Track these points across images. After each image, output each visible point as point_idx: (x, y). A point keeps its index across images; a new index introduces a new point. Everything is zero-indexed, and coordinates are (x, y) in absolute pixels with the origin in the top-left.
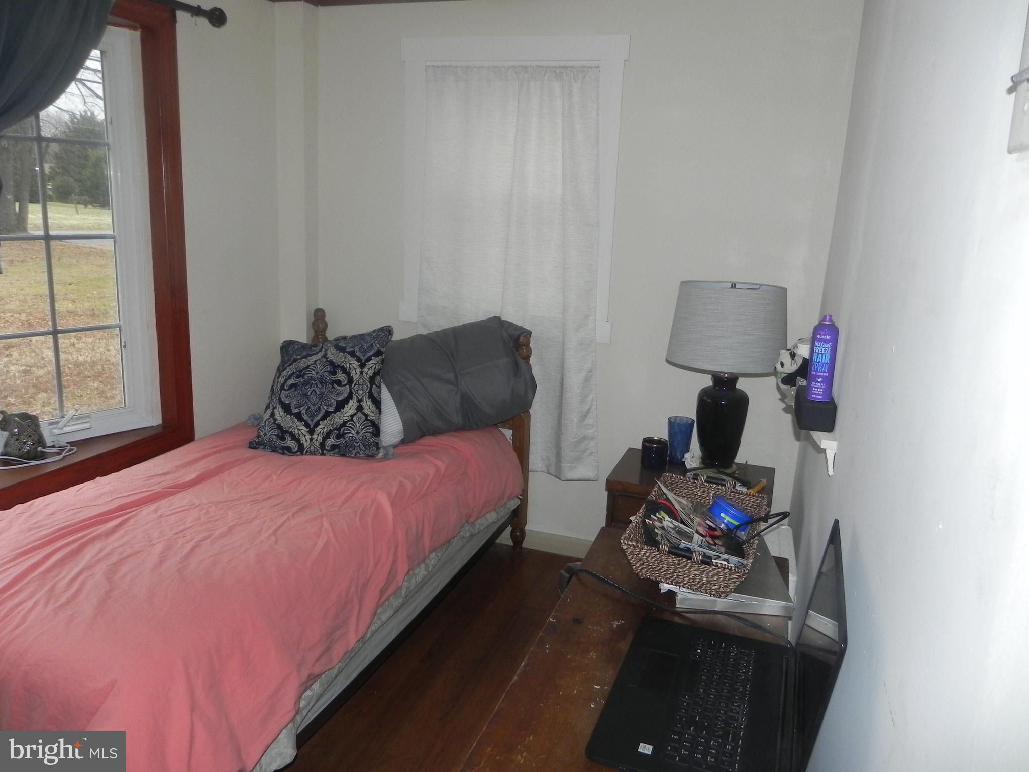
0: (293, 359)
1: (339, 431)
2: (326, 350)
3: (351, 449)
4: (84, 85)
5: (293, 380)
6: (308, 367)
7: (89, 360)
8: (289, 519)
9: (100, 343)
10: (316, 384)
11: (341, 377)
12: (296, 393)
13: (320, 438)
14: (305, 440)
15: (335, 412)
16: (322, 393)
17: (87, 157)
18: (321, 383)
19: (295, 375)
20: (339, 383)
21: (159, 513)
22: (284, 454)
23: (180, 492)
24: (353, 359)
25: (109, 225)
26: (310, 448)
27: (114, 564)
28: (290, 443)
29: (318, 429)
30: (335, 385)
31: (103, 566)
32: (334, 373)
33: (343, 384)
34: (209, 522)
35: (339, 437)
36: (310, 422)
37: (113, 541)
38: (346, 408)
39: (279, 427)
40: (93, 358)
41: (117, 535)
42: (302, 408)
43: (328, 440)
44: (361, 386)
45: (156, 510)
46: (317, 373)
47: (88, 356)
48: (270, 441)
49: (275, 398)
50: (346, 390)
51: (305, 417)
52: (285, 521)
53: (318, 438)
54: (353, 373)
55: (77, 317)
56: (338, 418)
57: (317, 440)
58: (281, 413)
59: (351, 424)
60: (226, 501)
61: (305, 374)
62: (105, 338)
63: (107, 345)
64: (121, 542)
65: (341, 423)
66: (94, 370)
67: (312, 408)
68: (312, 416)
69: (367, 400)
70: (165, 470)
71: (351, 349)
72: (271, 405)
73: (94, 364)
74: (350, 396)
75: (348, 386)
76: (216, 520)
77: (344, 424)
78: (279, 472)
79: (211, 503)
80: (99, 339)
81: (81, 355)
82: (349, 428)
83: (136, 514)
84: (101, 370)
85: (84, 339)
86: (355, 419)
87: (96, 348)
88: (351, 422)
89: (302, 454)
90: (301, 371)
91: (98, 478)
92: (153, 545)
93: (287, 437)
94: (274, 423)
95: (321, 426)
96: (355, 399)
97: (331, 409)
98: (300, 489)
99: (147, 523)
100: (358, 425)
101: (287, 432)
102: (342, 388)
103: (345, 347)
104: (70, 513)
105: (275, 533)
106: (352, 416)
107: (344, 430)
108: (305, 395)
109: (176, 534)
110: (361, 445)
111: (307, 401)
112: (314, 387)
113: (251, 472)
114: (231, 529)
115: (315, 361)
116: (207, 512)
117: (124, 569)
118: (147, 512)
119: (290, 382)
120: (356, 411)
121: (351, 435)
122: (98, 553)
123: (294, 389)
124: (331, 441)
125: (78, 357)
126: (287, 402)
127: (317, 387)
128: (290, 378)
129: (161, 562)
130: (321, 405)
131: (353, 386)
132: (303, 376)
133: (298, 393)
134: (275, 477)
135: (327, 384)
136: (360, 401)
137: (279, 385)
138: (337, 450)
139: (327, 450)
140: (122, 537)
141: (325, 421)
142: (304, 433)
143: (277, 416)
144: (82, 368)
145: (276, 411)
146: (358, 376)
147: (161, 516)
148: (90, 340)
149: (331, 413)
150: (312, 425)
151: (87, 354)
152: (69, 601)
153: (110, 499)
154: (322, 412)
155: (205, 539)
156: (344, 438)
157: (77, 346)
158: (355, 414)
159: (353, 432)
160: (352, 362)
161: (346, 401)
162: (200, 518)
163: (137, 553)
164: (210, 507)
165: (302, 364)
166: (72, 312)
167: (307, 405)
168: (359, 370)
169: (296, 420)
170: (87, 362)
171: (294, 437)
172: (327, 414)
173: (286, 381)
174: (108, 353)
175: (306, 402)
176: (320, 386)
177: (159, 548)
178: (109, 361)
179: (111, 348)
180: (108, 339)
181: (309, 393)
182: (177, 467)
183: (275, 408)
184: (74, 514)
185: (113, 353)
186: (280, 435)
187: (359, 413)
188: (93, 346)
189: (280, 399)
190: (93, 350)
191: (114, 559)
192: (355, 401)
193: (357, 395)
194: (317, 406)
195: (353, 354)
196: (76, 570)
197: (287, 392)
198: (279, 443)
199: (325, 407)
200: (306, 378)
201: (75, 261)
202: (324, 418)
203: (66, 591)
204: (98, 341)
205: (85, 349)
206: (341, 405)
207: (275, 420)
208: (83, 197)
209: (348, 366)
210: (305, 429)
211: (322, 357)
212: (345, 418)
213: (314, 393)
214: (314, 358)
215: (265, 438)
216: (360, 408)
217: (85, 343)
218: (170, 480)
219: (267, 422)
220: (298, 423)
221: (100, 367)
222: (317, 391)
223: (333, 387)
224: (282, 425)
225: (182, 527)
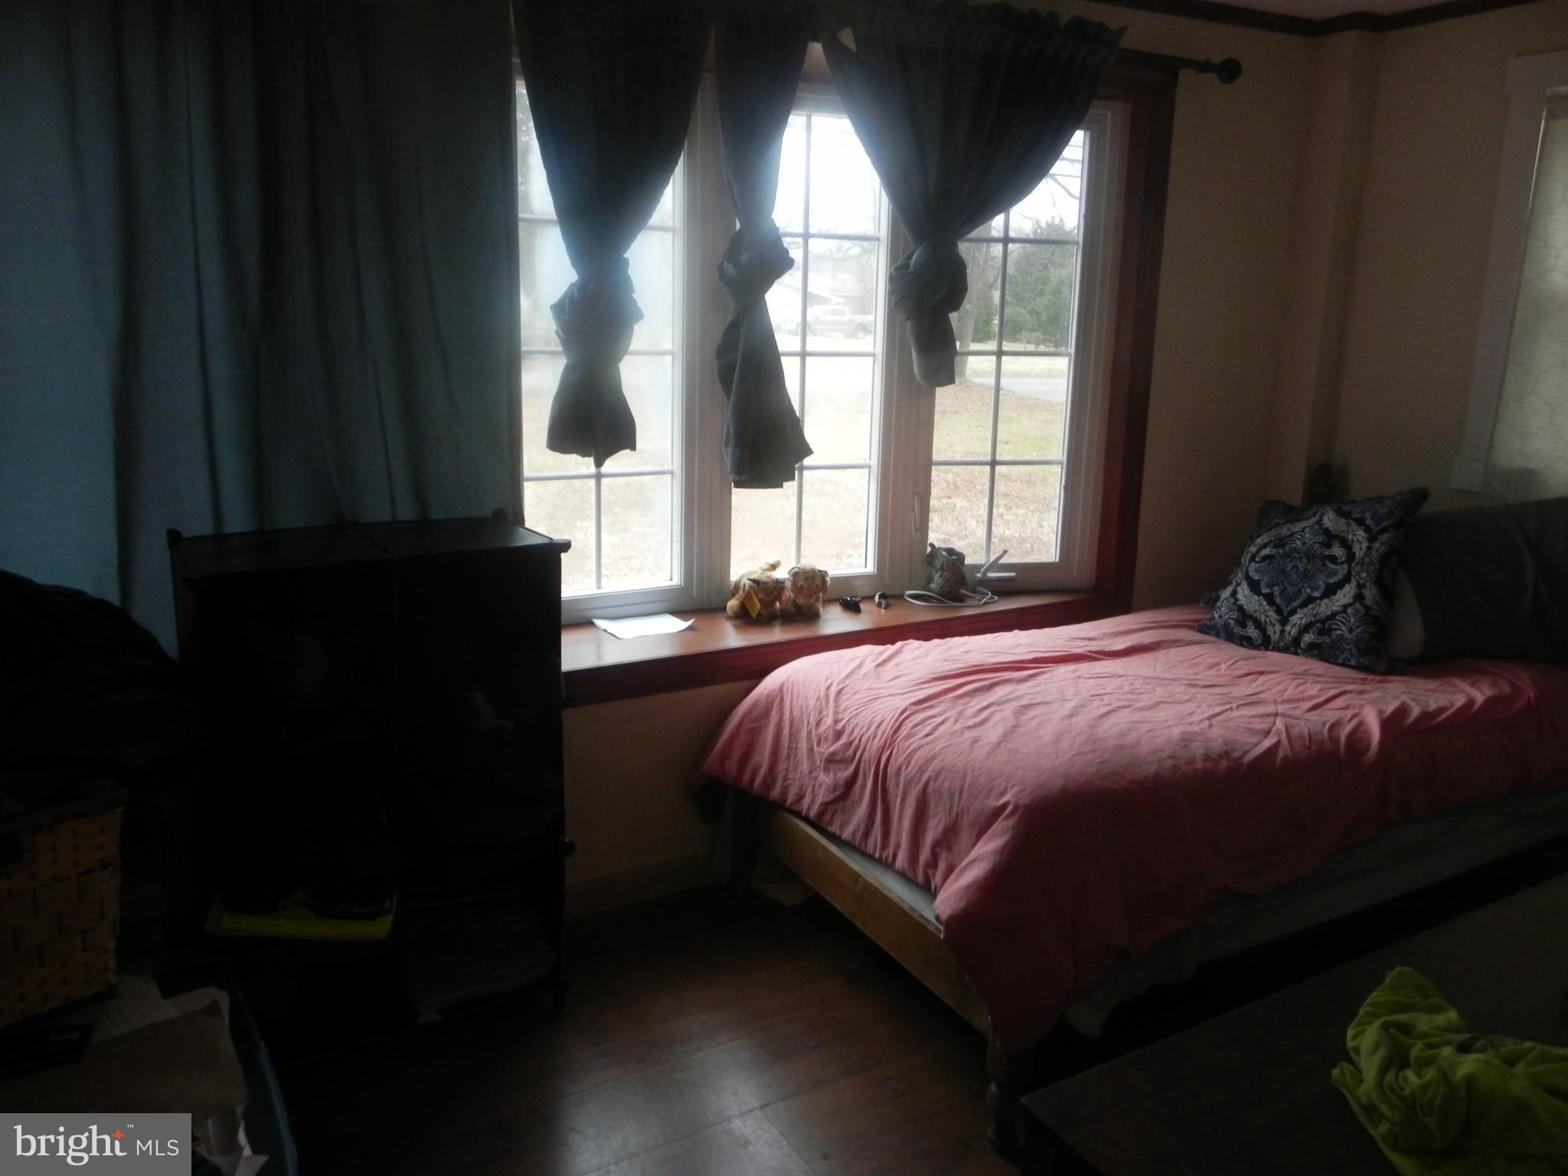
0: (1272, 523)
1: (1324, 626)
2: (1322, 514)
3: (1338, 652)
4: (1056, 181)
5: (1268, 550)
6: (1292, 535)
7: (1017, 535)
8: (1231, 709)
9: (1032, 516)
10: (1300, 558)
11: (1337, 551)
12: (1271, 567)
13: (1294, 631)
14: (1274, 631)
15: (1321, 598)
16: (1306, 570)
17: (1045, 281)
18: (1308, 557)
19: (1272, 544)
20: (1333, 559)
21: (1077, 674)
22: (1242, 645)
23: (1105, 659)
24: (1359, 528)
25: (1062, 372)
26: (1278, 643)
27: (1024, 706)
28: (1252, 631)
29: (1295, 619)
30: (1327, 562)
31: (1012, 705)
32: (1328, 546)
33: (1339, 561)
34: (1132, 693)
35: (1322, 632)
36: (1284, 608)
37: (1023, 688)
38: (1340, 594)
39: (1241, 609)
40: (1022, 534)
41: (1030, 684)
42: (1276, 588)
43: (1306, 635)
44: (1365, 567)
45: (1074, 671)
46: (1304, 544)
47: (1016, 531)
48: (1226, 625)
49: (1241, 572)
50: (1343, 570)
51: (1278, 600)
52: (1226, 710)
53: (1292, 630)
54: (1356, 548)
55: (1009, 483)
56: (1325, 607)
57: (1290, 633)
58: (1245, 592)
59: (1343, 617)
60: (1157, 678)
61: (1286, 544)
62: (1039, 511)
63: (1041, 520)
64: (1032, 691)
65: (1328, 614)
66: (1021, 548)
67: (1290, 590)
68: (1289, 600)
69: (1373, 586)
70: (1092, 635)
71: (1359, 516)
72: (1234, 581)
73: (1022, 541)
74: (1347, 579)
75: (1345, 565)
76: (1142, 693)
77: (1333, 616)
78: (1229, 663)
79: (1139, 676)
80: (1032, 511)
81: (1008, 529)
82: (1339, 623)
83: (1053, 670)
84: (1029, 549)
85: (1014, 510)
86: (1349, 611)
87: (1026, 522)
88: (1342, 615)
89: (1267, 649)
90: (1281, 540)
91: (1016, 631)
92: (1065, 700)
93: (1250, 623)
94: (1235, 604)
95: (1297, 616)
96: (1354, 583)
97: (1316, 594)
98: (1254, 685)
99: (1063, 680)
100: (1352, 620)
101: (1250, 617)
102: (1338, 567)
103: (1351, 512)
104: (986, 655)
105: (1210, 718)
106: (1346, 607)
107: (1331, 624)
108: (1283, 571)
109: (1093, 696)
110: (1353, 648)
111: (1284, 580)
112: (1296, 561)
113: (1193, 656)
114: (1158, 703)
115: (1304, 528)
116: (1132, 684)
117: (1033, 713)
118: (1064, 670)
119: (1264, 552)
120: (1352, 600)
121: (1339, 632)
122: (1008, 694)
123: (1267, 562)
124: (1308, 638)
125: (1004, 531)
126: (1256, 578)
127: (1301, 561)
128: (1265, 546)
129: (1071, 716)
130: (1303, 586)
131: (1353, 565)
132: (1283, 546)
133: (1273, 568)
134: (1223, 667)
135: (1316, 559)
136: (1360, 586)
137: (1249, 555)
138: (1316, 652)
139: (1301, 649)
140: (1034, 687)
141: (1306, 610)
142: (1273, 621)
143: (1240, 596)
144: (1007, 544)
145: (1239, 589)
146: (1362, 552)
147: (1079, 677)
148: (1022, 512)
149: (1316, 599)
150: (1286, 610)
151: (1016, 528)
152: (975, 726)
153: (1026, 651)
154: (1303, 596)
155: (1124, 707)
156: (1330, 636)
157: (1005, 517)
158: (1350, 605)
159: (1344, 628)
160: (1358, 533)
161: (1340, 585)
162: (1122, 688)
163: (1047, 703)
164: (1136, 680)
165: (1284, 531)
166: (1004, 476)
167: (1284, 585)
168: (1365, 545)
169: (1265, 603)
170: (1014, 538)
171: (1258, 624)
172: (1310, 600)
173: (1259, 550)
174: (1039, 529)
175: (1282, 581)
176: (1304, 560)
177: (1071, 704)
178: (1040, 539)
179: (1045, 524)
180: (1042, 513)
181: (1288, 569)
182: (1104, 634)
183: (1238, 584)
184: (988, 656)
185: (1046, 530)
186: (1240, 619)
187: (1357, 605)
188: (1024, 521)
189: (1247, 572)
190: (1024, 524)
191: (1024, 702)
192: (1353, 587)
193: (1358, 578)
194: (1296, 588)
195: (1360, 522)
196: (985, 703)
197: (1258, 565)
198: (1237, 630)
199: (1309, 591)
200: (1287, 548)
201: (1015, 415)
202: (1304, 605)
203: (974, 717)
204: (1030, 513)
205: (1014, 522)
206: (1331, 591)
207: (1236, 600)
208: (1035, 335)
209: (1350, 537)
210: (1274, 615)
211: (1314, 524)
212: (1334, 608)
213: (1295, 570)
214: (1303, 524)
215: (1219, 622)
216: (1359, 597)
217: (1016, 514)
218: (1094, 646)
219: (1225, 601)
220: (1267, 607)
221: (1028, 545)
222: (1300, 567)
223: (1324, 564)
224: (1245, 607)
225: (1102, 692)
